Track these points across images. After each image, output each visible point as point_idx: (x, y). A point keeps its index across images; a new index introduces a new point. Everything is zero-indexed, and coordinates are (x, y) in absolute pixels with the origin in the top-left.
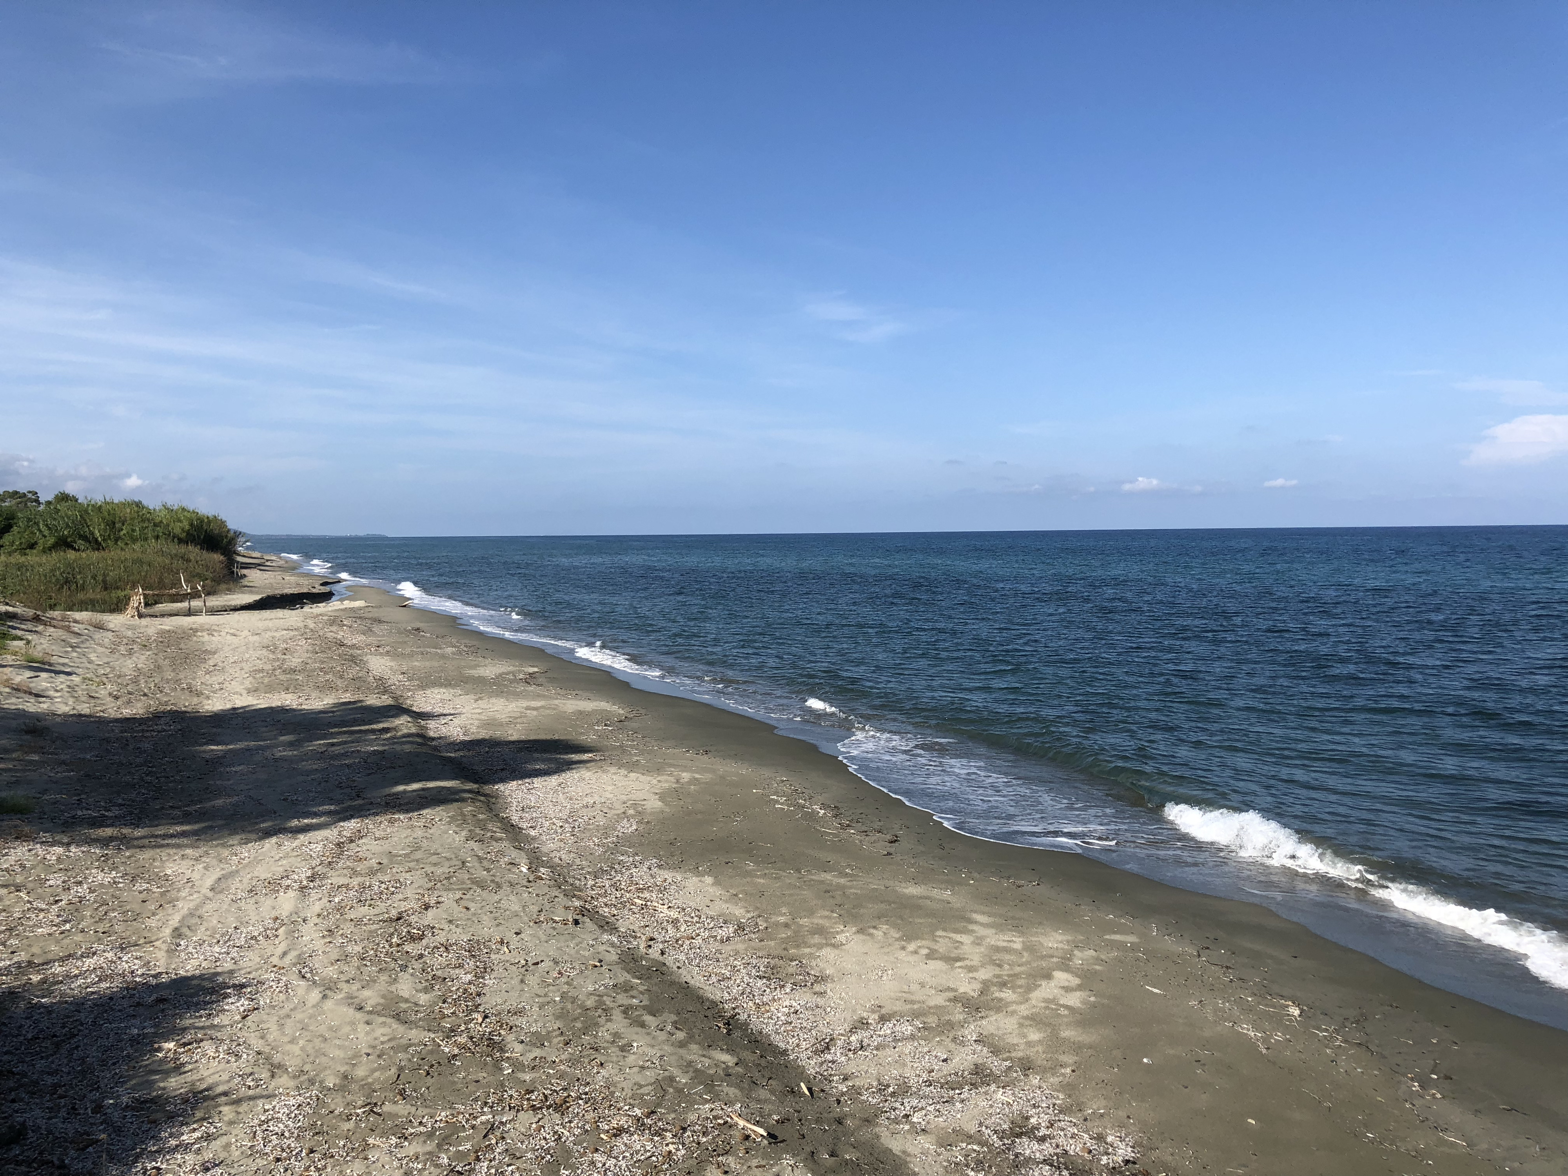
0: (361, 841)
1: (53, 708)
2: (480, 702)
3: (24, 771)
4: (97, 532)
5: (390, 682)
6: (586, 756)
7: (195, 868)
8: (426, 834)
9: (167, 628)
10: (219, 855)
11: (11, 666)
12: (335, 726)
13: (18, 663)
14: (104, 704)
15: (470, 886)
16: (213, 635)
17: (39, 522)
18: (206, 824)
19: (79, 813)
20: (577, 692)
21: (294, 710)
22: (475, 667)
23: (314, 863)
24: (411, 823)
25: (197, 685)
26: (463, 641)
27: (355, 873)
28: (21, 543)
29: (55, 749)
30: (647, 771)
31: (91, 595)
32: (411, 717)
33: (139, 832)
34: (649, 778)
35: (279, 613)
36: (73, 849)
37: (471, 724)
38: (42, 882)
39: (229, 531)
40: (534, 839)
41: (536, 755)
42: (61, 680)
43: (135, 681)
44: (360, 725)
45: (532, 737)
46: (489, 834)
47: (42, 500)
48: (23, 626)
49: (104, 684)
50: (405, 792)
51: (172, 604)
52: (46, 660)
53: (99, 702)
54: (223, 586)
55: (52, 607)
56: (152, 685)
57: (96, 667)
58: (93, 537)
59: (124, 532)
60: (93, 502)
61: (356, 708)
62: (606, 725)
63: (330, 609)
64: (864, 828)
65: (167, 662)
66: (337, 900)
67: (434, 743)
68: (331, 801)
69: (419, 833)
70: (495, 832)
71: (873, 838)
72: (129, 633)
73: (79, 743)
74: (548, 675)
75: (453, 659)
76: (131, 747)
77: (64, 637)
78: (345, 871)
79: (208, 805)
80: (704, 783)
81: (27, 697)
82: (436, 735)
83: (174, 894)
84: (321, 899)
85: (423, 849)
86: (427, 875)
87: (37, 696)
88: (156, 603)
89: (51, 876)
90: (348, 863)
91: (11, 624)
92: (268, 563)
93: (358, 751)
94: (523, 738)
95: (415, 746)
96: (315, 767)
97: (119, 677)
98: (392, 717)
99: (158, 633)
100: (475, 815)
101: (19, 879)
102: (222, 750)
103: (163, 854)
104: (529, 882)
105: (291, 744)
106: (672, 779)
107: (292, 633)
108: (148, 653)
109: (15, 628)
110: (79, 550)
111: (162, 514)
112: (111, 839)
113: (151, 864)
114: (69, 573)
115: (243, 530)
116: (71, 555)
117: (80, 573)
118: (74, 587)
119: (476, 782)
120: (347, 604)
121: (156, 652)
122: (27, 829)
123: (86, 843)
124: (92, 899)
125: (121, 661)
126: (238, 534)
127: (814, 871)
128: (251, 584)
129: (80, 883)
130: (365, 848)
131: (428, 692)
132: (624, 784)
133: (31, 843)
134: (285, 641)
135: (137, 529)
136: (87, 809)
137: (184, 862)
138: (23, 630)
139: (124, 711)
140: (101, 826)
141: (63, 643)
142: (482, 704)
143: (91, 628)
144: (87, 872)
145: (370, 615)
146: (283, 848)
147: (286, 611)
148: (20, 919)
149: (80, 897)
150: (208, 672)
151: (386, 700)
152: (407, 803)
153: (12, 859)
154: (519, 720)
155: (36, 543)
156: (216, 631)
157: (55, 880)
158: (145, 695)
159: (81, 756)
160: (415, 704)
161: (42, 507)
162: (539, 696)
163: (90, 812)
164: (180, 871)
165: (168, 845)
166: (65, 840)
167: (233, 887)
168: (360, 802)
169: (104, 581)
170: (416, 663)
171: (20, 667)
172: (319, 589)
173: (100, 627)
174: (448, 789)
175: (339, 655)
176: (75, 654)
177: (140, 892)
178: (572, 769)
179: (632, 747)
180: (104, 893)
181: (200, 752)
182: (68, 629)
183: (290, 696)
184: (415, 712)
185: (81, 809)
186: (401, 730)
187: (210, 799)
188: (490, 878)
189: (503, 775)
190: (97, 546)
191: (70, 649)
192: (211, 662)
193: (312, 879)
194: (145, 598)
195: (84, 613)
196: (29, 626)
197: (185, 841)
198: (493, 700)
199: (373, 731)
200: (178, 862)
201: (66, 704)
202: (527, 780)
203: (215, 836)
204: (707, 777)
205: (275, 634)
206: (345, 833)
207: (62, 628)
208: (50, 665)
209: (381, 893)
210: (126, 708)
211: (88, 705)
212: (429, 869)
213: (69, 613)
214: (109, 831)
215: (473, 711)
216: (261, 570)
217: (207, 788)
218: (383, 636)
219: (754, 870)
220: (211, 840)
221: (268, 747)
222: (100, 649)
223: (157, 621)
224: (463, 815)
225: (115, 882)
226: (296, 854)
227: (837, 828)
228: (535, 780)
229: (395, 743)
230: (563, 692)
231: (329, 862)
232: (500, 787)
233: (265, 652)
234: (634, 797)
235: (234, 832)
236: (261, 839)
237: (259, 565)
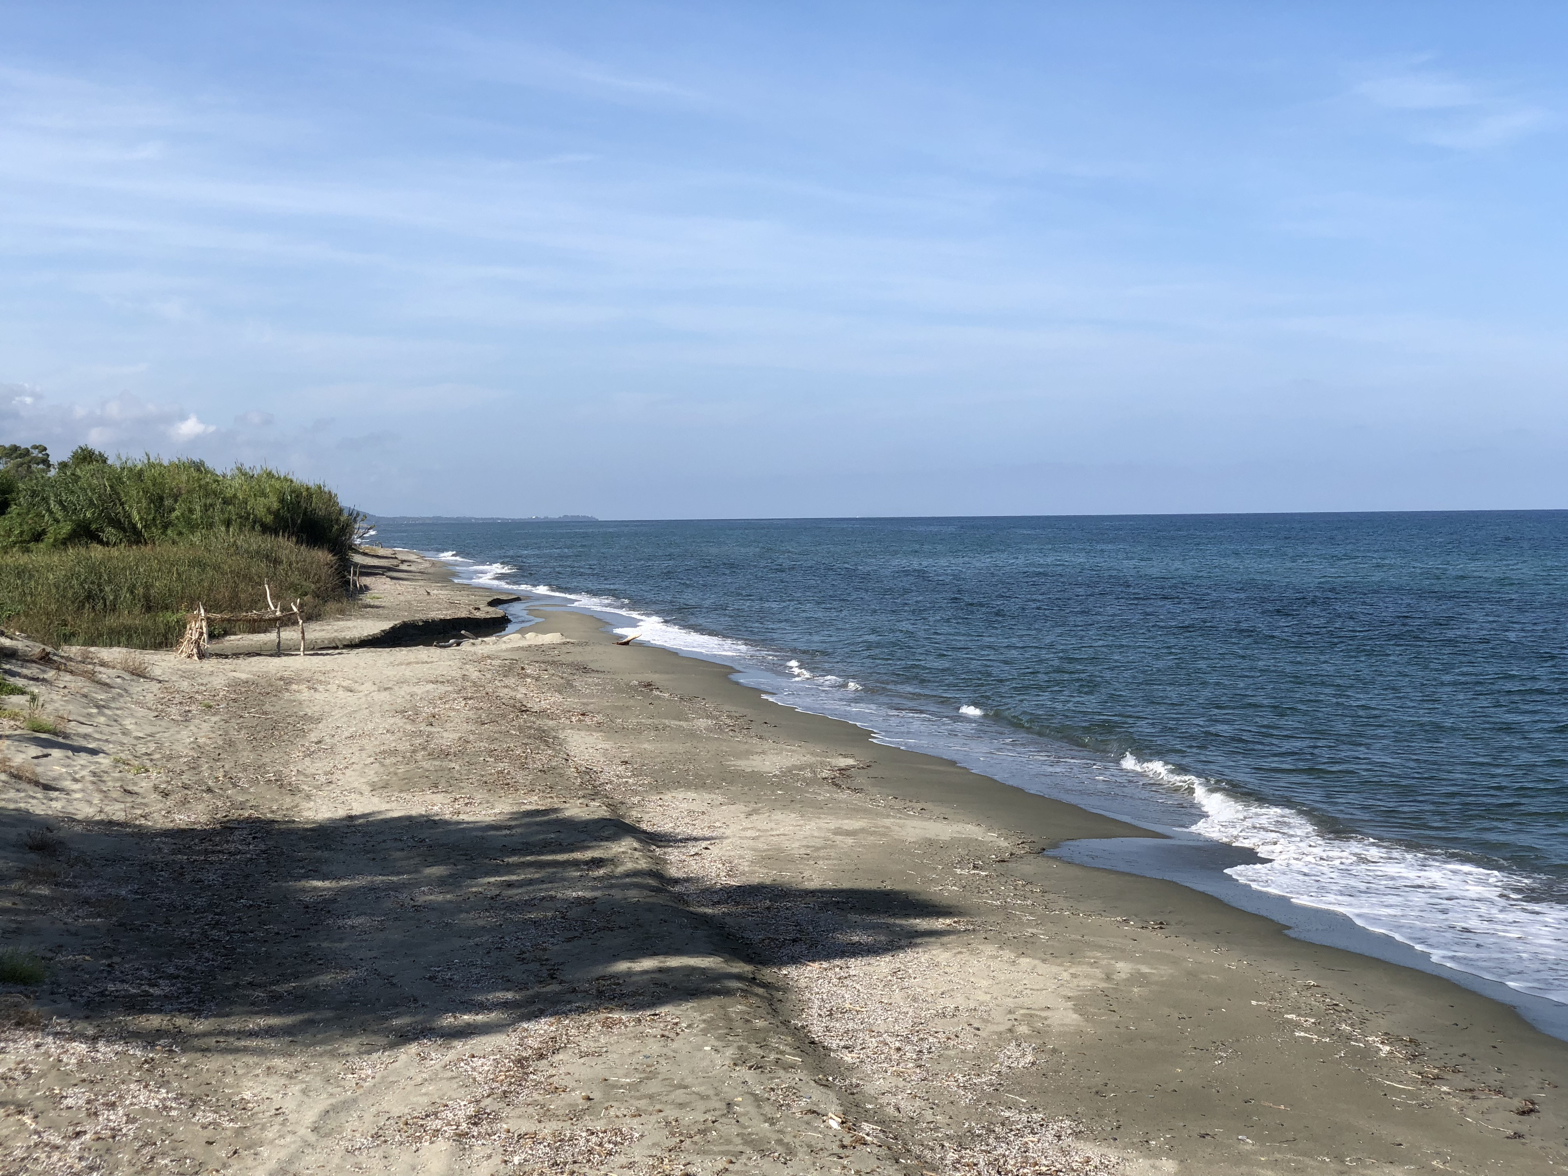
0: (557, 1058)
1: (70, 809)
2: (755, 817)
3: (28, 912)
4: (135, 513)
5: (603, 778)
6: (941, 923)
7: (288, 1091)
8: (665, 1050)
9: (244, 676)
10: (325, 1070)
11: (8, 737)
12: (514, 852)
13: (18, 732)
14: (146, 805)
15: (740, 1148)
16: (316, 690)
17: (48, 498)
18: (306, 1016)
19: (111, 987)
20: (924, 805)
21: (446, 823)
22: (748, 754)
23: (479, 1092)
24: (640, 1028)
25: (291, 773)
26: (727, 707)
27: (546, 1114)
28: (22, 533)
29: (74, 877)
30: (1051, 955)
31: (126, 619)
32: (640, 840)
33: (201, 1025)
34: (1055, 969)
35: (421, 653)
36: (101, 1046)
37: (741, 857)
38: (56, 1100)
39: (341, 511)
40: (851, 1068)
41: (853, 917)
42: (82, 762)
43: (194, 766)
44: (553, 852)
45: (846, 885)
46: (773, 1056)
47: (53, 460)
48: (25, 671)
49: (147, 771)
50: (630, 974)
51: (251, 636)
52: (60, 727)
53: (139, 800)
54: (332, 606)
55: (68, 639)
56: (220, 775)
57: (135, 742)
58: (130, 522)
59: (177, 513)
60: (130, 464)
61: (548, 823)
62: (975, 867)
63: (504, 647)
64: (1468, 1084)
65: (243, 734)
66: (516, 1160)
67: (677, 889)
68: (507, 984)
69: (654, 1047)
70: (782, 1053)
71: (1486, 1104)
72: (185, 685)
73: (110, 870)
74: (871, 772)
75: (708, 739)
76: (189, 878)
77: (85, 690)
78: (531, 1110)
79: (308, 983)
80: (1156, 983)
81: (31, 790)
82: (680, 875)
83: (254, 1133)
84: (490, 1157)
85: (660, 1077)
86: (668, 1123)
87: (47, 788)
88: (226, 633)
89: (70, 1091)
90: (535, 1096)
91: (7, 667)
92: (404, 567)
93: (552, 898)
94: (829, 885)
95: (645, 893)
96: (481, 923)
97: (170, 758)
98: (607, 839)
99: (229, 686)
100: (747, 1021)
101: (21, 1094)
102: (330, 889)
103: (238, 1064)
104: (844, 1147)
105: (442, 882)
106: (1098, 973)
107: (442, 689)
108: (214, 719)
109: (13, 674)
110: (107, 544)
111: (236, 484)
112: (159, 1033)
113: (219, 1081)
114: (93, 583)
115: (362, 509)
116: (97, 552)
117: (110, 581)
118: (99, 606)
119: (749, 960)
120: (533, 638)
121: (226, 717)
122: (33, 1010)
123: (121, 1038)
124: (131, 1133)
125: (172, 731)
126: (354, 516)
127: (1369, 1161)
128: (377, 603)
129: (112, 1106)
130: (562, 1070)
131: (668, 797)
132: (1010, 977)
133: (40, 1034)
134: (432, 702)
135: (198, 508)
136: (123, 981)
137: (270, 1080)
138: (25, 677)
139: (176, 817)
140: (143, 1011)
141: (84, 700)
142: (761, 821)
143: (127, 676)
144: (123, 1087)
145: (570, 659)
146: (429, 1063)
147: (432, 649)
148: (23, 1159)
149: (113, 1129)
150: (309, 754)
151: (596, 810)
152: (634, 994)
153: (11, 1059)
154: (822, 853)
155: (44, 532)
156: (321, 682)
157: (76, 1098)
158: (209, 790)
159: (114, 892)
160: (646, 817)
161: (53, 473)
162: (854, 811)
163: (126, 986)
164: (265, 1095)
165: (245, 1050)
166: (90, 1032)
167: (349, 1127)
168: (554, 987)
169: (147, 597)
170: (646, 746)
171: (21, 739)
172: (486, 612)
173: (139, 673)
174: (703, 971)
175: (520, 729)
176: (102, 719)
177: (204, 1127)
178: (916, 945)
179: (1023, 908)
180: (152, 1125)
181: (296, 891)
182: (91, 677)
183: (439, 798)
184: (645, 832)
185: (113, 981)
186: (622, 863)
187: (311, 974)
188: (775, 1136)
189: (797, 949)
190: (135, 537)
191: (95, 711)
192: (313, 737)
193: (475, 1120)
194: (209, 625)
195: (116, 649)
196: (33, 670)
197: (272, 1043)
198: (778, 815)
199: (576, 864)
200: (262, 1078)
201: (89, 802)
202: (837, 962)
203: (320, 1037)
204: (1161, 972)
205: (415, 689)
206: (530, 1042)
207: (83, 674)
208: (66, 736)
209: (590, 1152)
210: (179, 812)
211: (122, 806)
212: (671, 1113)
213: (92, 649)
214: (155, 1021)
215: (744, 834)
216: (392, 578)
217: (307, 954)
218: (592, 696)
219: (1255, 1153)
220: (314, 1044)
221: (404, 885)
222: (141, 712)
223: (228, 664)
224: (728, 1018)
225: (165, 1108)
226: (449, 1074)
227: (1414, 1081)
228: (852, 962)
229: (612, 886)
230: (898, 804)
231: (505, 1092)
232: (791, 972)
233: (399, 721)
234: (1027, 1001)
235: (349, 1032)
236: (392, 1046)
237: (389, 569)
